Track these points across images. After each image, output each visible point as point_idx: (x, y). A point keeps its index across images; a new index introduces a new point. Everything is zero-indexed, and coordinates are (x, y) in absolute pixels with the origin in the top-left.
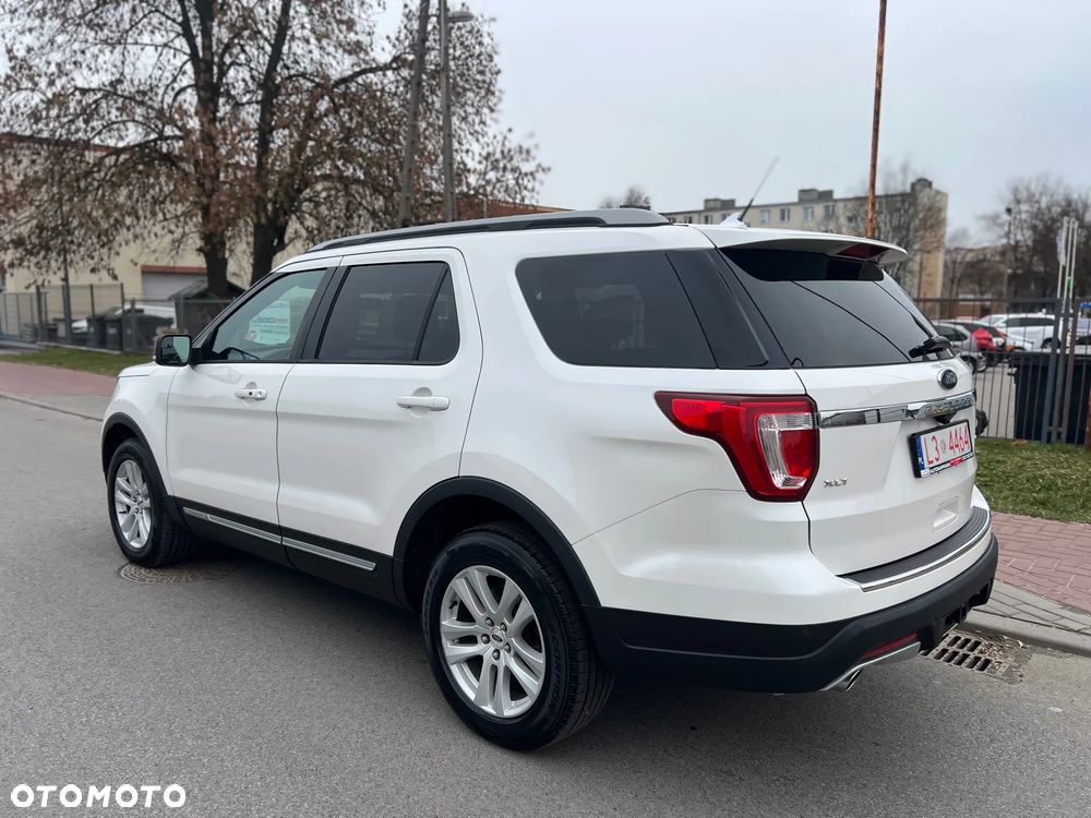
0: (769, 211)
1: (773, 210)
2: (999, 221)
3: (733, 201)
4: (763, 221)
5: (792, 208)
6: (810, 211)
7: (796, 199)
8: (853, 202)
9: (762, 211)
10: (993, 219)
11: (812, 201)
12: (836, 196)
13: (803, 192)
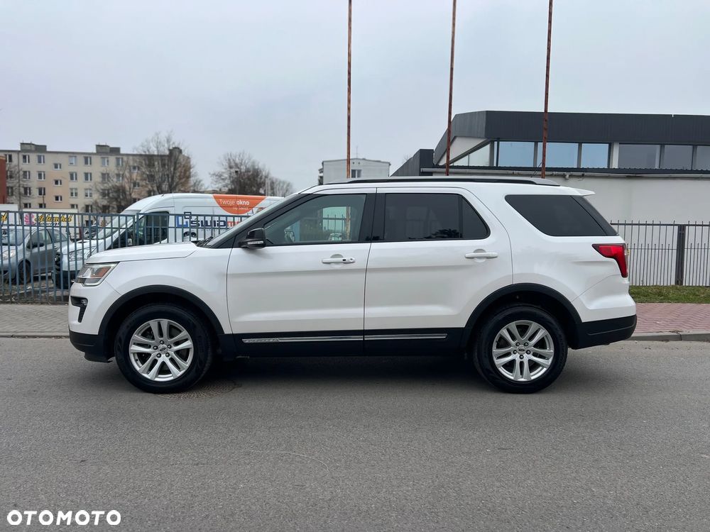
0: (75, 157)
1: (78, 156)
2: (223, 177)
3: (45, 147)
4: (72, 164)
5: (92, 156)
6: (106, 160)
7: (95, 151)
8: (138, 157)
9: (70, 156)
10: (219, 176)
11: (106, 153)
12: (122, 151)
13: (98, 146)
